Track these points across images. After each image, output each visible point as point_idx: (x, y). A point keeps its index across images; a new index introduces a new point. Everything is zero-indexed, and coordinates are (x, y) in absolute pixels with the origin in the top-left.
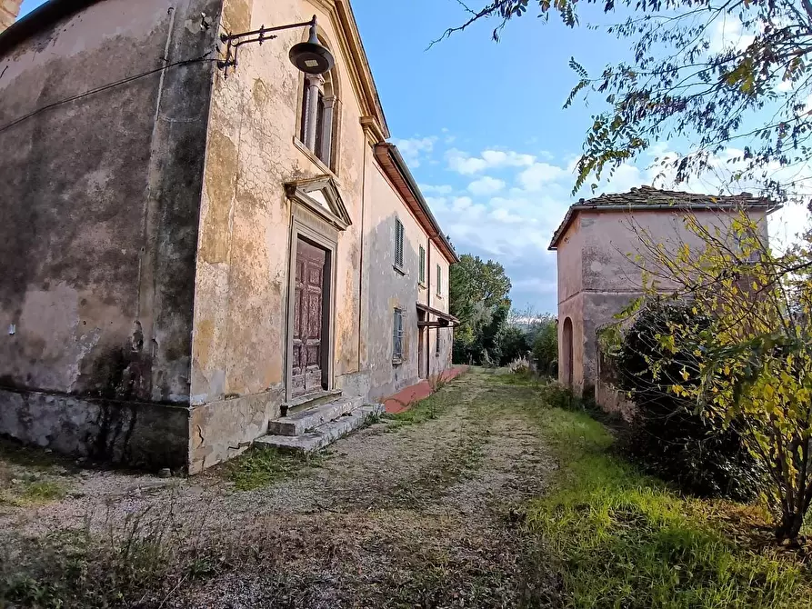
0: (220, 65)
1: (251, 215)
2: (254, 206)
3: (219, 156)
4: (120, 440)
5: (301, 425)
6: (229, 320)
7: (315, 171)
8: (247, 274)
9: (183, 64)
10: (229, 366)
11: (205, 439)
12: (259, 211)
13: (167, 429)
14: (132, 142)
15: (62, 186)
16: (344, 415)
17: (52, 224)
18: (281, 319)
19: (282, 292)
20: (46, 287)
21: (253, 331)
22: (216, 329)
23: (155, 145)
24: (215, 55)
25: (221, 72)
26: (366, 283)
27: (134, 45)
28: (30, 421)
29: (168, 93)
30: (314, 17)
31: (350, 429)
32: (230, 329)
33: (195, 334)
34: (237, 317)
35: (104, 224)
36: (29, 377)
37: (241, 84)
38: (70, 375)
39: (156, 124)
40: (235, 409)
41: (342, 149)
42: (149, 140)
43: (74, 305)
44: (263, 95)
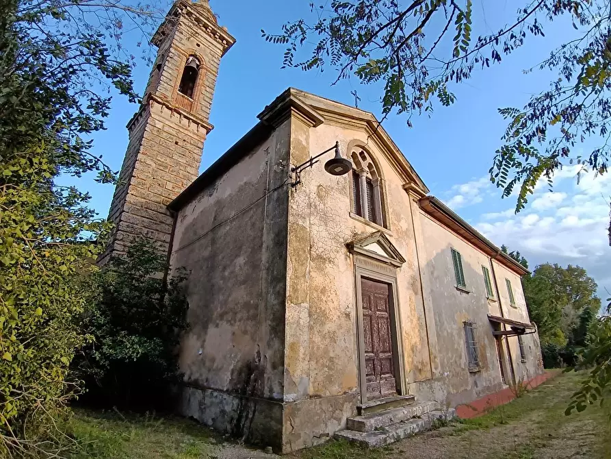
0: (293, 185)
1: (322, 270)
2: (324, 263)
3: (296, 237)
4: (248, 424)
5: (371, 422)
6: (311, 341)
7: (369, 230)
8: (323, 309)
9: (275, 190)
10: (313, 374)
11: (295, 427)
12: (328, 266)
13: (271, 418)
14: (255, 238)
15: (224, 268)
16: (414, 417)
17: (220, 289)
18: (353, 339)
19: (352, 319)
20: (217, 326)
21: (330, 348)
22: (301, 348)
23: (265, 238)
24: (289, 181)
25: (294, 189)
26: (428, 304)
27: (253, 186)
28: (205, 408)
29: (269, 207)
30: (337, 142)
31: (417, 430)
32: (313, 348)
33: (287, 352)
34: (317, 339)
35: (243, 286)
36: (207, 380)
37: (308, 191)
38: (225, 379)
39: (265, 225)
40: (317, 407)
41: (390, 210)
42: (262, 235)
43: (229, 335)
44: (323, 193)
